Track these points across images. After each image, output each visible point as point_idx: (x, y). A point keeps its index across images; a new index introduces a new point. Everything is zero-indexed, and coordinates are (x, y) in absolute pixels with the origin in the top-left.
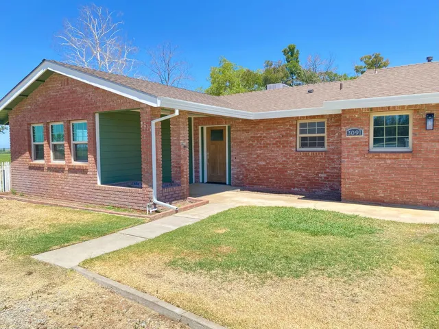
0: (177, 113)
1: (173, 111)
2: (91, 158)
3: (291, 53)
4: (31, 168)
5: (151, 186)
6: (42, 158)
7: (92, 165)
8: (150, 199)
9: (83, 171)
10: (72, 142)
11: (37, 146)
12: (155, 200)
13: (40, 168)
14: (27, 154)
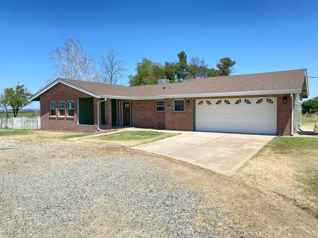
0: (106, 99)
1: (104, 99)
2: (75, 115)
3: (182, 56)
4: (50, 119)
5: (97, 124)
6: (55, 115)
7: (76, 117)
8: (97, 129)
9: (72, 119)
10: (68, 109)
11: (52, 110)
12: (98, 129)
13: (54, 119)
14: (48, 113)
